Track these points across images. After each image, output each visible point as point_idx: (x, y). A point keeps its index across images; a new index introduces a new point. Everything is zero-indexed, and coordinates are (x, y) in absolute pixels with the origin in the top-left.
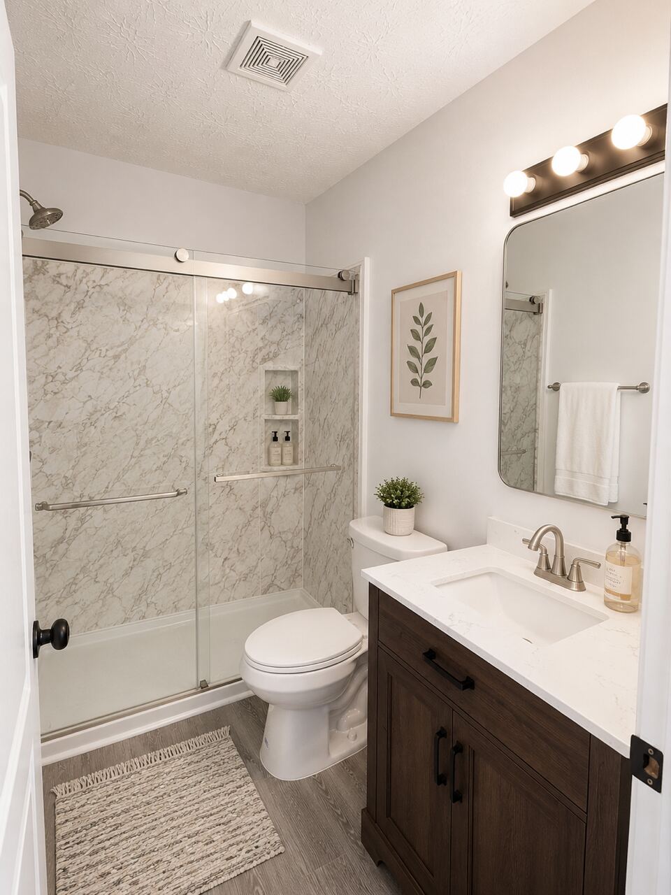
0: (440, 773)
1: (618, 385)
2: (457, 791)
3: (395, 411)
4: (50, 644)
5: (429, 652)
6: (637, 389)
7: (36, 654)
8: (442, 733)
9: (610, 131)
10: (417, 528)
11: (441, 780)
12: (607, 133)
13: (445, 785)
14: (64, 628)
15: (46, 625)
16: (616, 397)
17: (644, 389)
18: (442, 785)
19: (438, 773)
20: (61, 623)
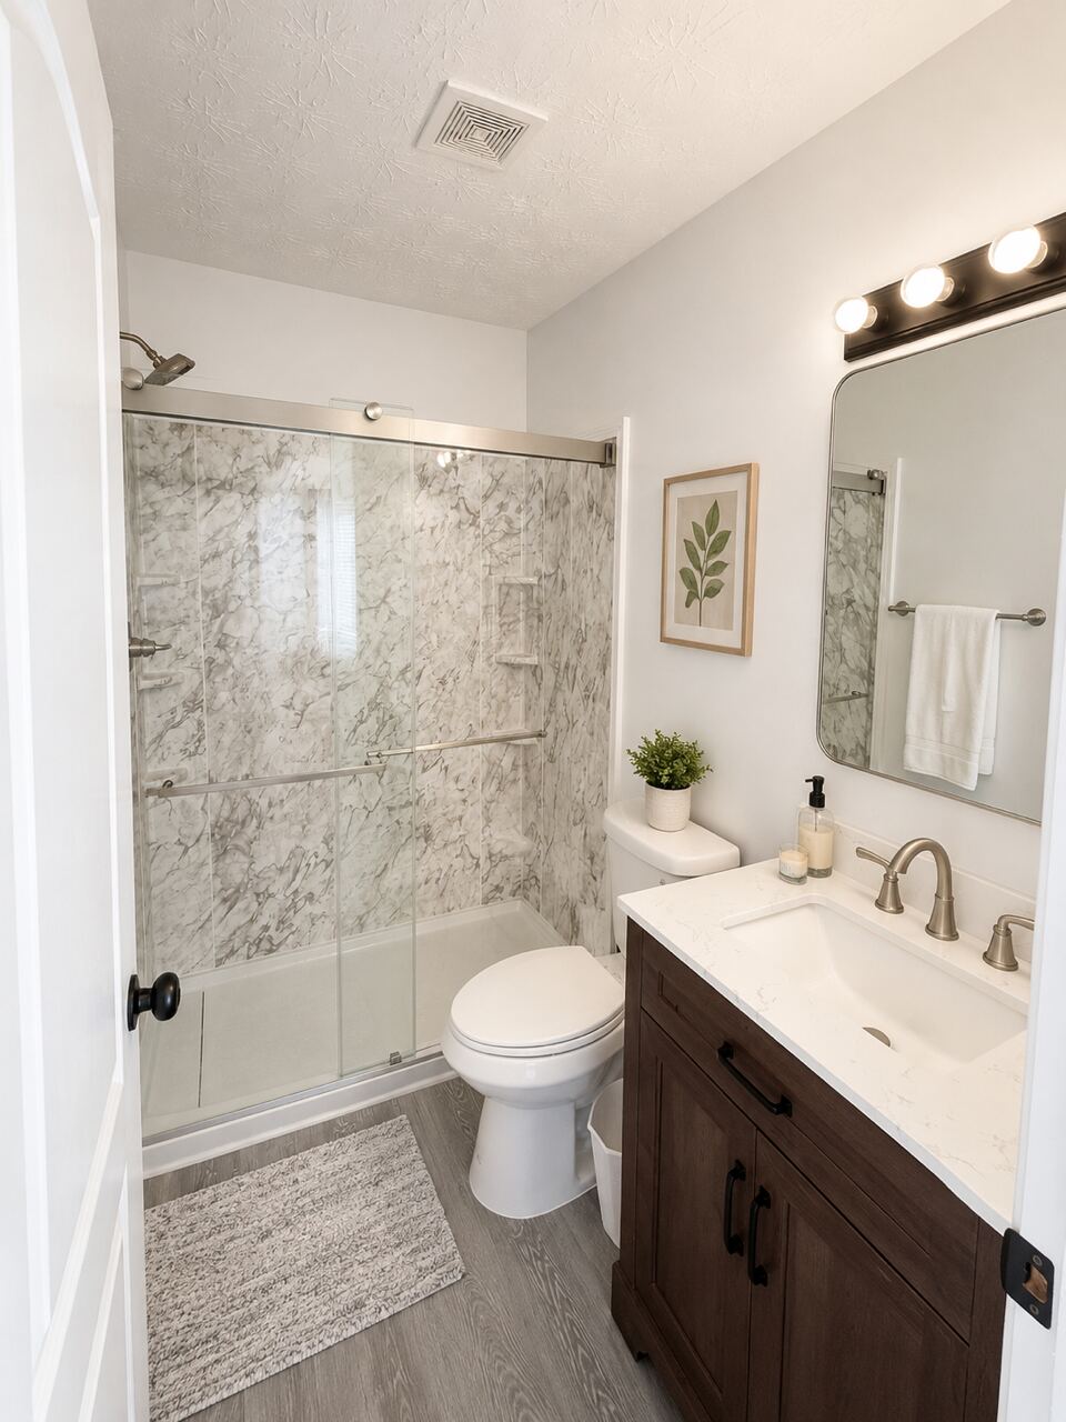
0: (732, 1234)
1: (998, 612)
2: (760, 1266)
3: (668, 635)
4: (150, 1011)
5: (723, 1047)
6: (1024, 620)
7: (131, 1026)
8: (738, 1173)
9: (988, 246)
10: (694, 818)
11: (733, 1244)
12: (983, 250)
13: (742, 1255)
14: (171, 988)
15: (146, 983)
16: (994, 628)
17: (1035, 619)
18: (736, 1255)
19: (729, 1234)
20: (169, 980)
